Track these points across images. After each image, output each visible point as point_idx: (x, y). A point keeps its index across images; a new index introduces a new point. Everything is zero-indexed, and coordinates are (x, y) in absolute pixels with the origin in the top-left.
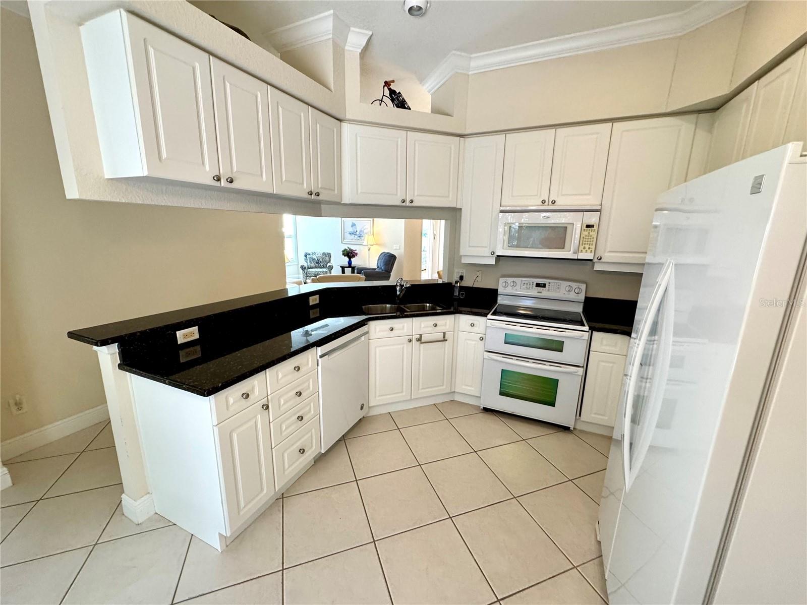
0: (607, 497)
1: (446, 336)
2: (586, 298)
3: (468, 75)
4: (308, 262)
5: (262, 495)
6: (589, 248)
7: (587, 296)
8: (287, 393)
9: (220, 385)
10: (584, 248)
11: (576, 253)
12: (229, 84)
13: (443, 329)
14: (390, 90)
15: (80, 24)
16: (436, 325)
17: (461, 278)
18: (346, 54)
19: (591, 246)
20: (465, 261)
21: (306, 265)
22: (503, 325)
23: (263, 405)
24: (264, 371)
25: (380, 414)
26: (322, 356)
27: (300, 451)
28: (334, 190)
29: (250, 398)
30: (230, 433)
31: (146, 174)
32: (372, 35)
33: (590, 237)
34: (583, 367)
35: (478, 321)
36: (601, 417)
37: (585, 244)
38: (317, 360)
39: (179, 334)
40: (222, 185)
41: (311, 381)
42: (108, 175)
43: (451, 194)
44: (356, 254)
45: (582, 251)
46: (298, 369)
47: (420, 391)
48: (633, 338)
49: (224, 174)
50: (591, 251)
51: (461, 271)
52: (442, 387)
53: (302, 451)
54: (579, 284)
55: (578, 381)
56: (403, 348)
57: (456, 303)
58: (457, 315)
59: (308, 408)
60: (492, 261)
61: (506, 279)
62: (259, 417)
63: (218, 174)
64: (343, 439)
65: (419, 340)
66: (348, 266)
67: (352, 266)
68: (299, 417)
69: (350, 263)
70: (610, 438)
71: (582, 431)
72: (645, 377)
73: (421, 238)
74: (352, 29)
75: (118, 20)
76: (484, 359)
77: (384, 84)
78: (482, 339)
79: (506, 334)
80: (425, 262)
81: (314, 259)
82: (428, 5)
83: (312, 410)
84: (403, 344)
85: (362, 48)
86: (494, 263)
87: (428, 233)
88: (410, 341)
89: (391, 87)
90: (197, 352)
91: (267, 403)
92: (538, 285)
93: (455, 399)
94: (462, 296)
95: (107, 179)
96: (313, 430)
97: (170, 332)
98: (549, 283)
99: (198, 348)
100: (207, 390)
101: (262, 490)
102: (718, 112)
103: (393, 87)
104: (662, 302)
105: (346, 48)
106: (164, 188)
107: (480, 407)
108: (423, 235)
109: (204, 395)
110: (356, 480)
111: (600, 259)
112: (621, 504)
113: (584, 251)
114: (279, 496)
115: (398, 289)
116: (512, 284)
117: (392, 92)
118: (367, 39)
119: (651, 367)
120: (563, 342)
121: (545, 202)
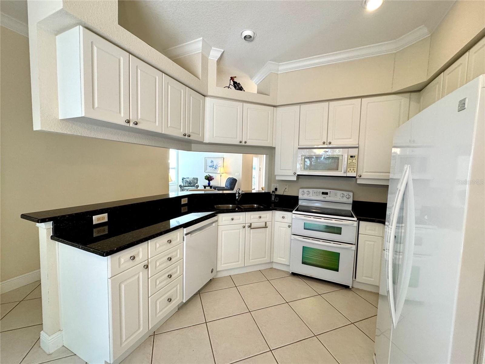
0: (380, 335)
1: (267, 225)
2: (354, 202)
3: (277, 74)
4: (184, 183)
5: (139, 331)
6: (353, 170)
7: (354, 200)
8: (162, 258)
9: (115, 249)
10: (350, 170)
11: (345, 173)
12: (139, 71)
13: (265, 220)
14: (234, 81)
15: (56, 35)
16: (260, 217)
17: (276, 189)
18: (209, 61)
19: (354, 169)
20: (278, 178)
21: (182, 185)
22: (303, 217)
23: (145, 265)
24: (147, 242)
25: (224, 277)
26: (187, 234)
27: (168, 300)
28: (199, 134)
29: (136, 259)
30: (120, 284)
31: (83, 115)
32: (224, 52)
33: (353, 163)
34: (355, 244)
35: (287, 215)
36: (369, 279)
37: (350, 167)
38: (183, 237)
39: (94, 217)
40: (131, 126)
41: (178, 250)
42: (61, 117)
43: (269, 139)
44: (213, 178)
45: (349, 171)
46: (170, 241)
47: (251, 261)
48: (387, 225)
49: (133, 119)
50: (355, 171)
51: (276, 185)
52: (264, 259)
53: (170, 300)
54: (349, 193)
55: (353, 254)
56: (240, 231)
57: (273, 205)
58: (274, 211)
59: (175, 270)
60: (295, 178)
61: (303, 189)
62: (141, 274)
63: (129, 119)
64: (199, 293)
65: (250, 226)
66: (208, 185)
67: (210, 185)
68: (169, 275)
69: (209, 184)
70: (378, 294)
71: (358, 289)
72: (398, 251)
73: (252, 170)
74: (213, 48)
75: (78, 32)
76: (291, 239)
77: (230, 79)
78: (289, 226)
79: (304, 223)
80: (254, 185)
81: (188, 181)
82: (255, 35)
83: (178, 270)
84: (240, 229)
85: (218, 58)
86: (296, 180)
87: (256, 168)
88: (244, 227)
89: (234, 80)
90: (105, 230)
91: (147, 264)
92: (323, 193)
93: (273, 267)
94: (277, 200)
95: (61, 120)
96: (178, 286)
97: (88, 216)
98: (330, 192)
99: (106, 228)
100: (106, 252)
101: (139, 328)
102: (421, 92)
103: (235, 80)
104: (405, 193)
105: (209, 58)
106: (96, 127)
107: (289, 272)
108: (253, 168)
109: (104, 256)
110: (206, 322)
111: (361, 176)
112: (391, 342)
113: (350, 171)
114: (152, 333)
115: (237, 195)
116: (307, 193)
117: (235, 83)
118: (221, 54)
119: (402, 245)
120: (341, 228)
121: (325, 143)
